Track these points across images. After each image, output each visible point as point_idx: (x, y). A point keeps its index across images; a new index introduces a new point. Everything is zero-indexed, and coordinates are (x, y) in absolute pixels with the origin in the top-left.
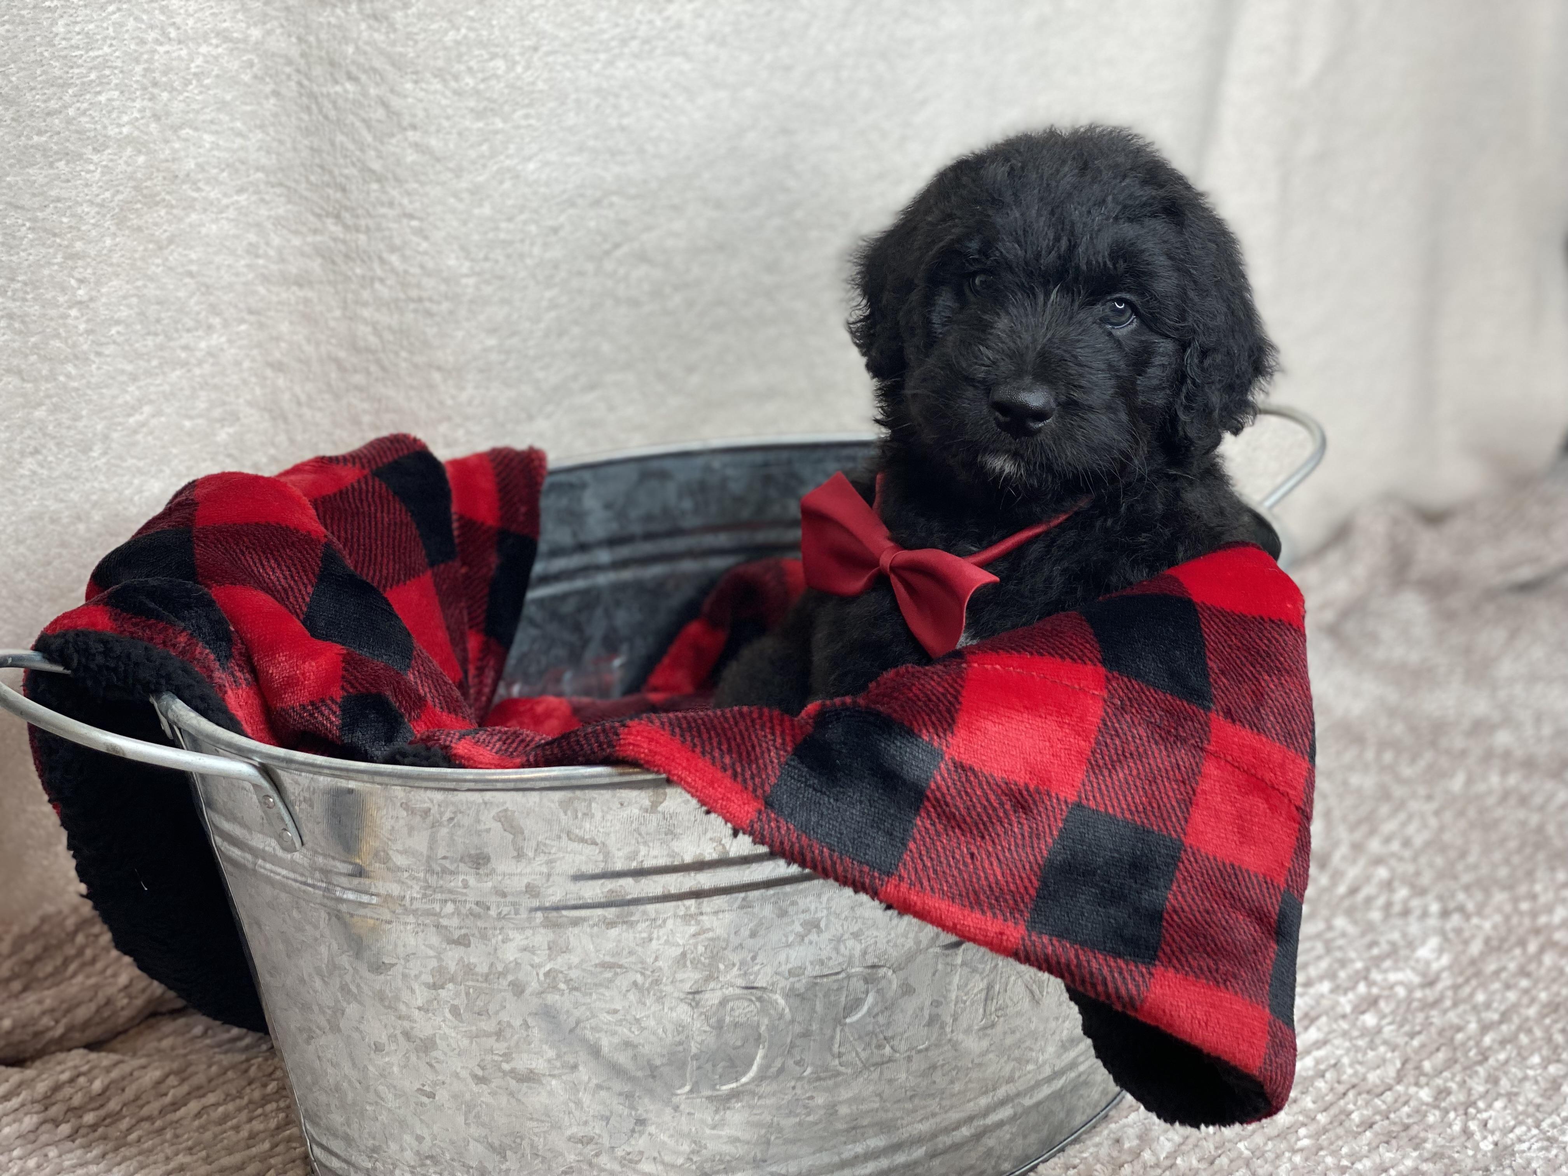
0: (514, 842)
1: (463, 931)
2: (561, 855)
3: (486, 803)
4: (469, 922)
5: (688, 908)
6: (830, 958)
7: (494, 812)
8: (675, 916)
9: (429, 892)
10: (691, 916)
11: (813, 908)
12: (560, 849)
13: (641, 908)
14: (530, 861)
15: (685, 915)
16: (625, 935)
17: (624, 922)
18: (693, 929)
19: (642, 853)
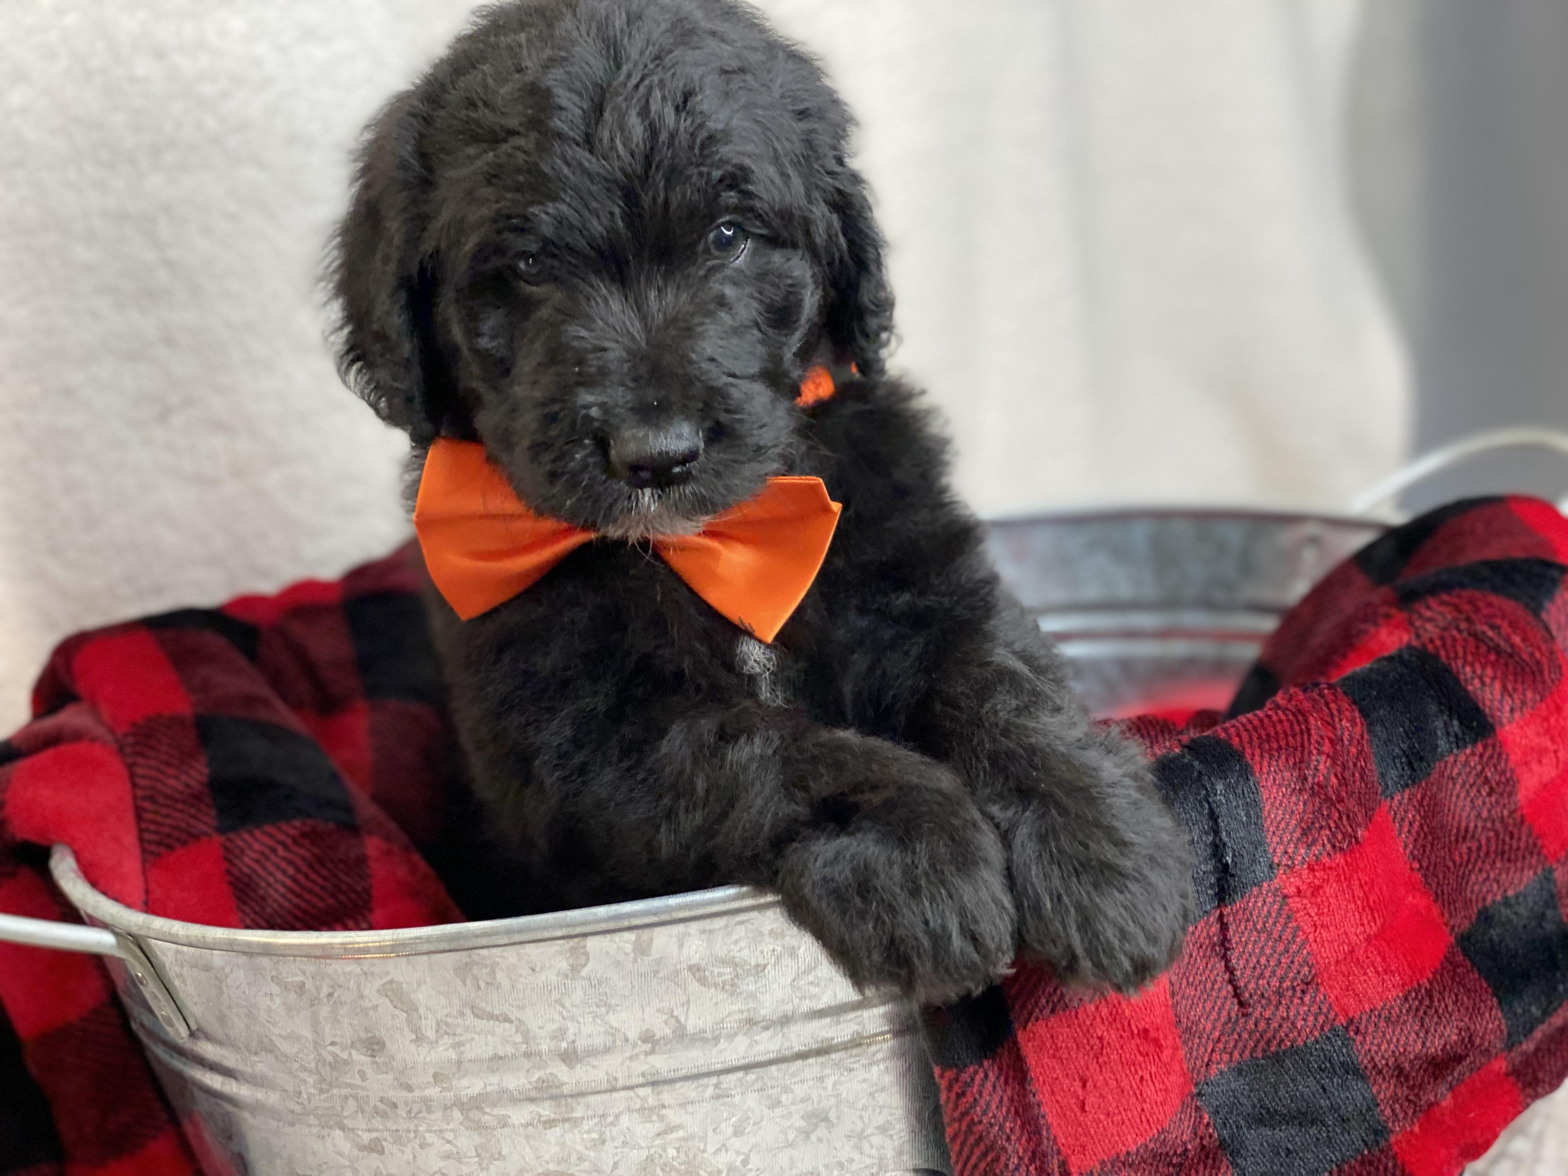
0: (409, 1021)
1: (374, 1135)
2: (468, 1036)
3: (365, 974)
4: (378, 1123)
5: (644, 1099)
6: (851, 1161)
7: (378, 983)
8: (629, 1110)
9: (325, 1087)
10: (651, 1110)
11: (815, 1097)
12: (467, 1029)
13: (583, 1100)
14: (433, 1044)
15: (642, 1109)
16: (568, 1137)
17: (565, 1120)
18: (658, 1127)
19: (571, 1032)
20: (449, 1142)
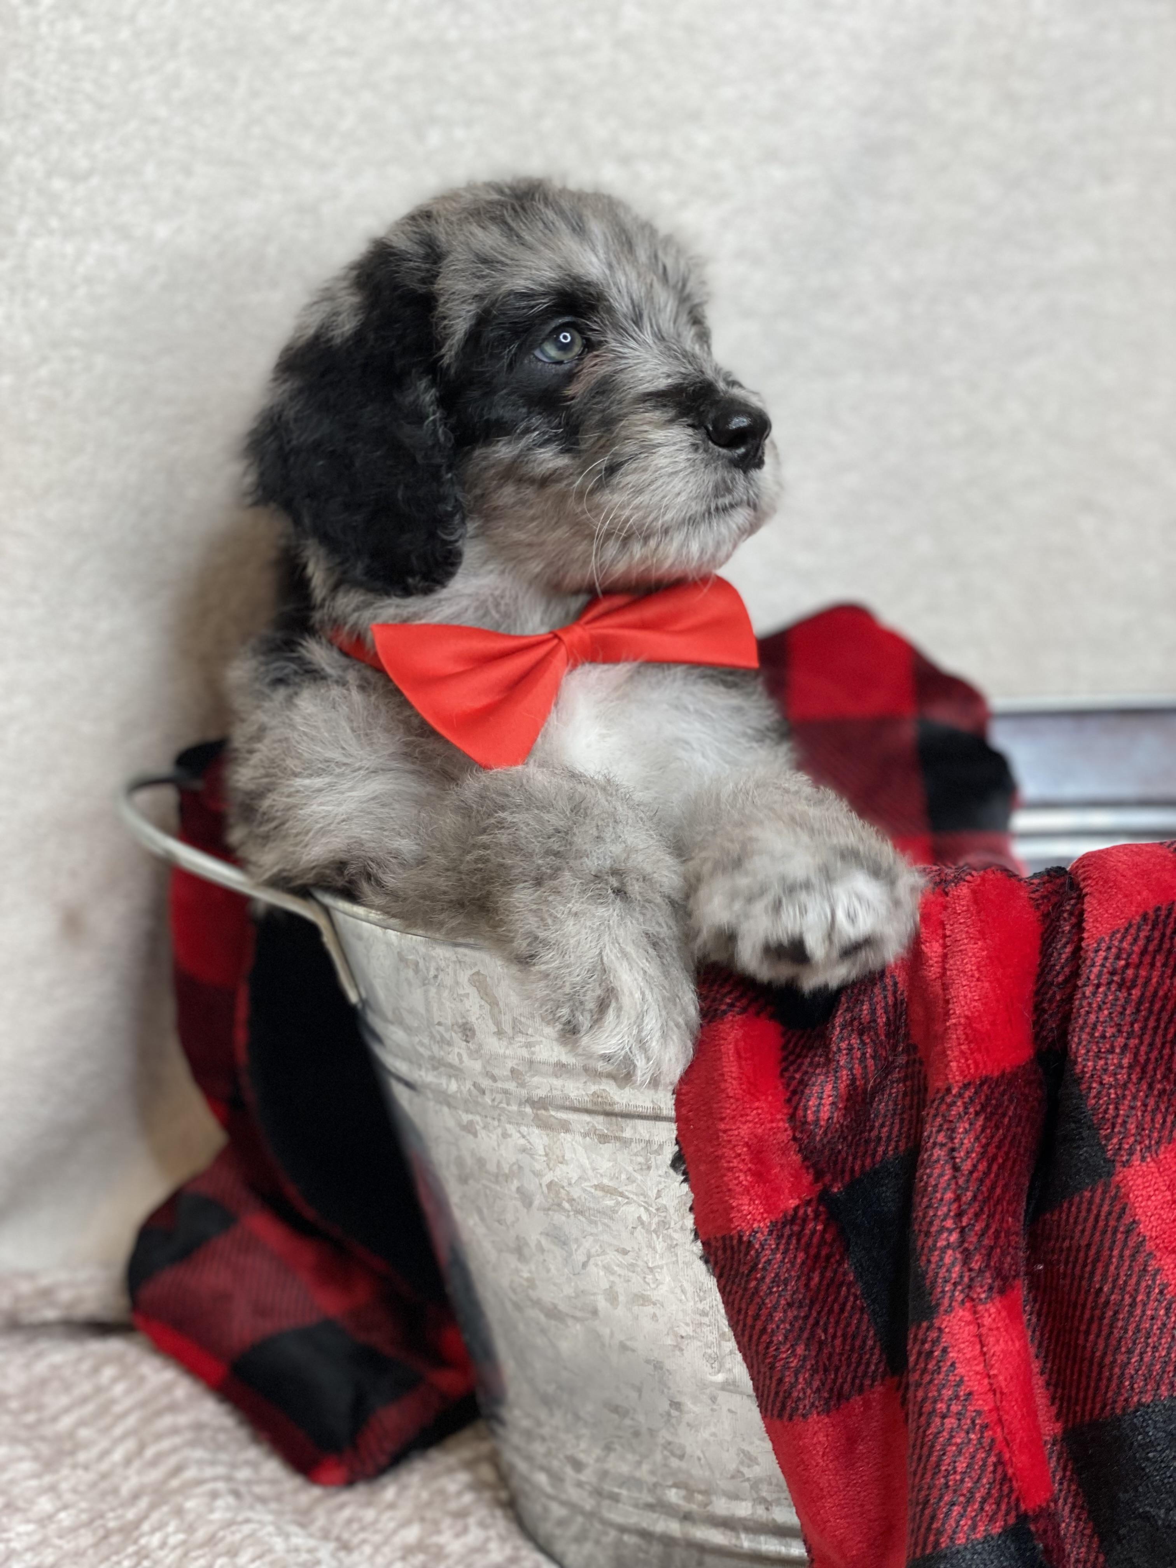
0: (492, 1014)
3: (460, 961)
7: (469, 973)
13: (631, 1122)
14: (511, 1040)
16: (619, 1156)
17: (617, 1139)
20: (524, 1137)
